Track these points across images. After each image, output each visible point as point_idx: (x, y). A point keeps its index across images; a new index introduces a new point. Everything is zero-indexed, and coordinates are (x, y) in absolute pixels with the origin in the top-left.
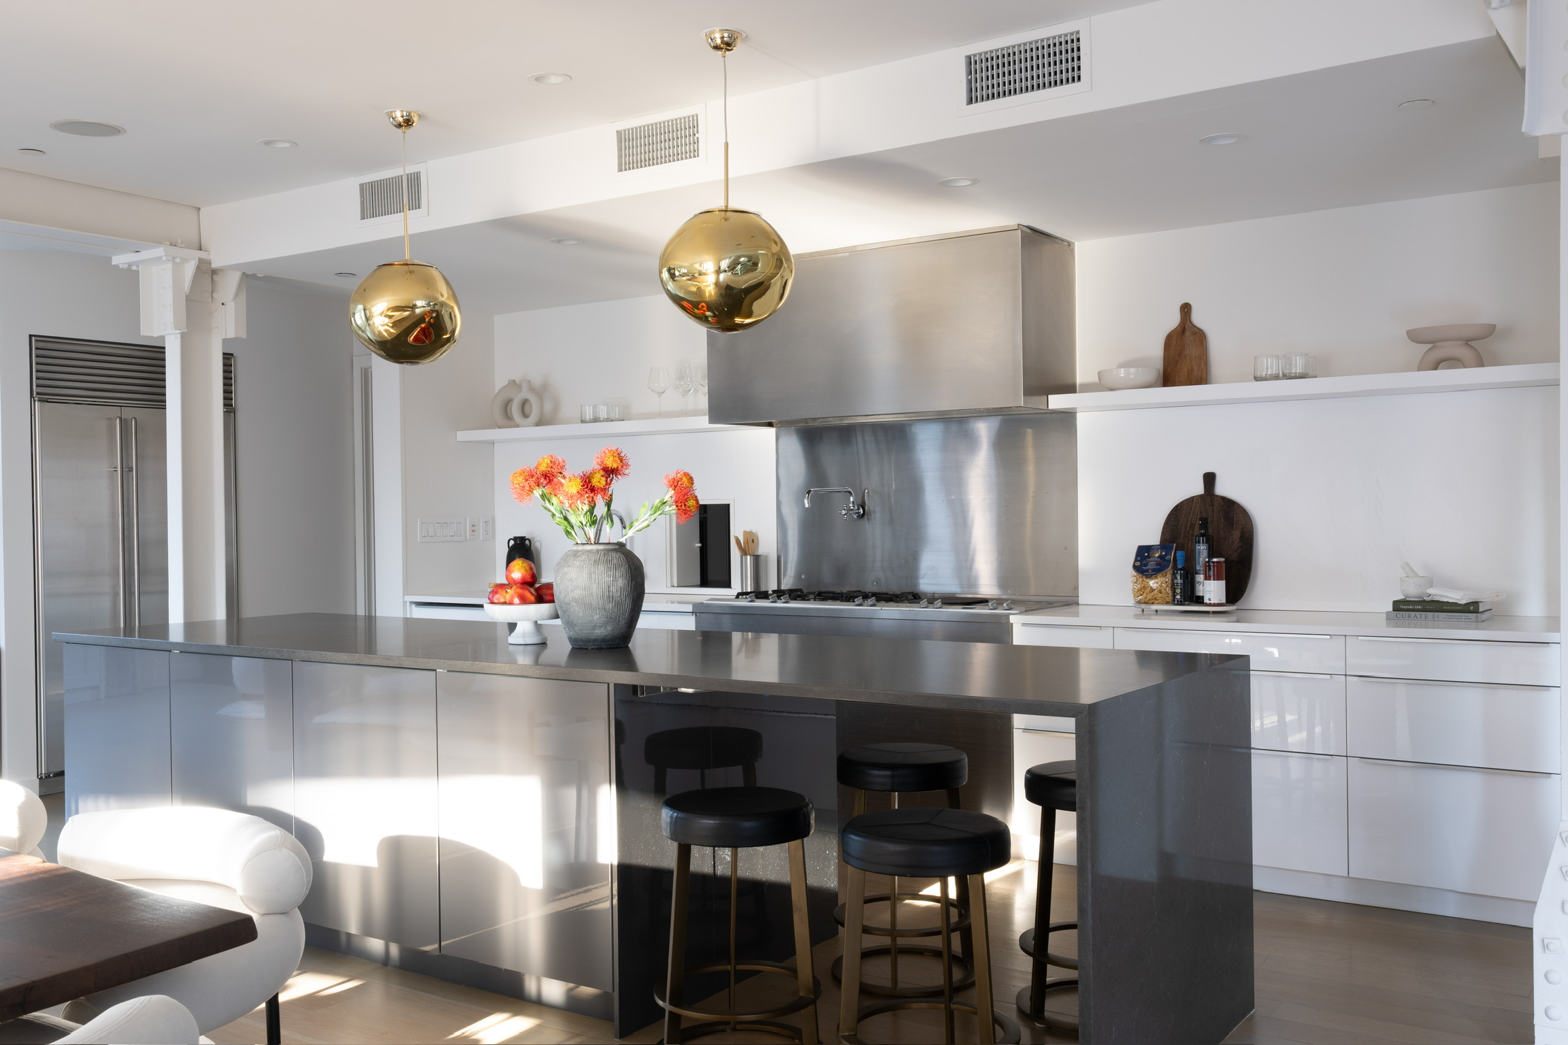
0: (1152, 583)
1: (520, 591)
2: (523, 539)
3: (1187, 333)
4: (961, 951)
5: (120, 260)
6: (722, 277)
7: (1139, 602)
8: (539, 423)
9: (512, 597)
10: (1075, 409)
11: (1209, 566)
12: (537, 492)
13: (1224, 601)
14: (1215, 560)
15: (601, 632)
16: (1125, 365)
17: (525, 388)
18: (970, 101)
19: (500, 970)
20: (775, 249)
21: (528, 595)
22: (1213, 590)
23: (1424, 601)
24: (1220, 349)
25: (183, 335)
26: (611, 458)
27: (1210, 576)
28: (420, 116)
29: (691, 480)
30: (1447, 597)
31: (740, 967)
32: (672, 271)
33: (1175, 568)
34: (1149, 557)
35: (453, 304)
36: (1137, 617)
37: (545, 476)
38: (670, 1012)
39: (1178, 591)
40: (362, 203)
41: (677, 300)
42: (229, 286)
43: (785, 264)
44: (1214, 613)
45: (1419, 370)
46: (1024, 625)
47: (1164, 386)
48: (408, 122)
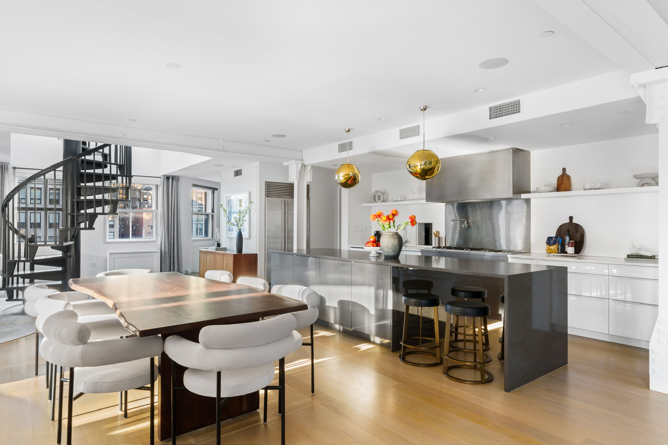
0: (552, 247)
1: (372, 244)
2: (378, 231)
3: (564, 176)
4: (485, 342)
5: (285, 164)
6: (422, 166)
7: (548, 253)
8: (383, 202)
9: (370, 245)
10: (530, 198)
11: (569, 243)
12: (376, 219)
13: (574, 253)
14: (571, 241)
15: (391, 254)
16: (545, 186)
17: (379, 192)
18: (490, 119)
19: (365, 334)
20: (436, 159)
21: (374, 245)
22: (570, 250)
23: (638, 255)
24: (574, 181)
25: (298, 181)
26: (394, 212)
27: (569, 246)
28: (352, 129)
29: (415, 217)
30: (645, 254)
31: (422, 338)
32: (410, 165)
33: (559, 243)
34: (551, 240)
35: (358, 174)
36: (547, 256)
37: (378, 216)
38: (403, 345)
39: (559, 250)
40: (339, 149)
41: (411, 173)
42: (309, 169)
43: (438, 163)
44: (570, 256)
45: (637, 187)
46: (512, 258)
47: (557, 191)
48: (349, 131)
